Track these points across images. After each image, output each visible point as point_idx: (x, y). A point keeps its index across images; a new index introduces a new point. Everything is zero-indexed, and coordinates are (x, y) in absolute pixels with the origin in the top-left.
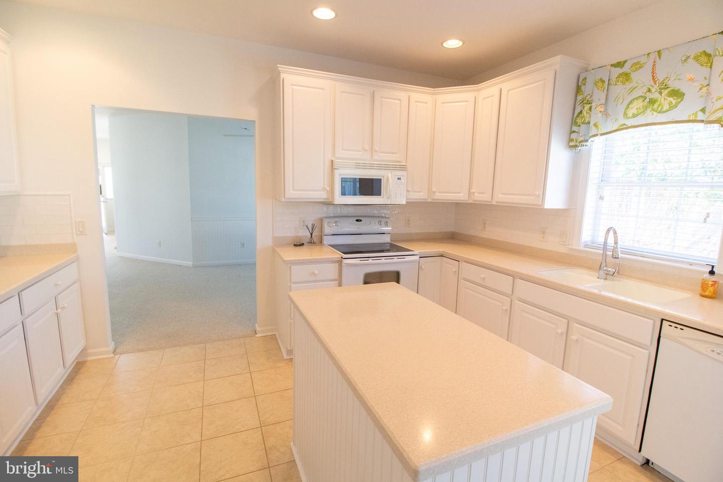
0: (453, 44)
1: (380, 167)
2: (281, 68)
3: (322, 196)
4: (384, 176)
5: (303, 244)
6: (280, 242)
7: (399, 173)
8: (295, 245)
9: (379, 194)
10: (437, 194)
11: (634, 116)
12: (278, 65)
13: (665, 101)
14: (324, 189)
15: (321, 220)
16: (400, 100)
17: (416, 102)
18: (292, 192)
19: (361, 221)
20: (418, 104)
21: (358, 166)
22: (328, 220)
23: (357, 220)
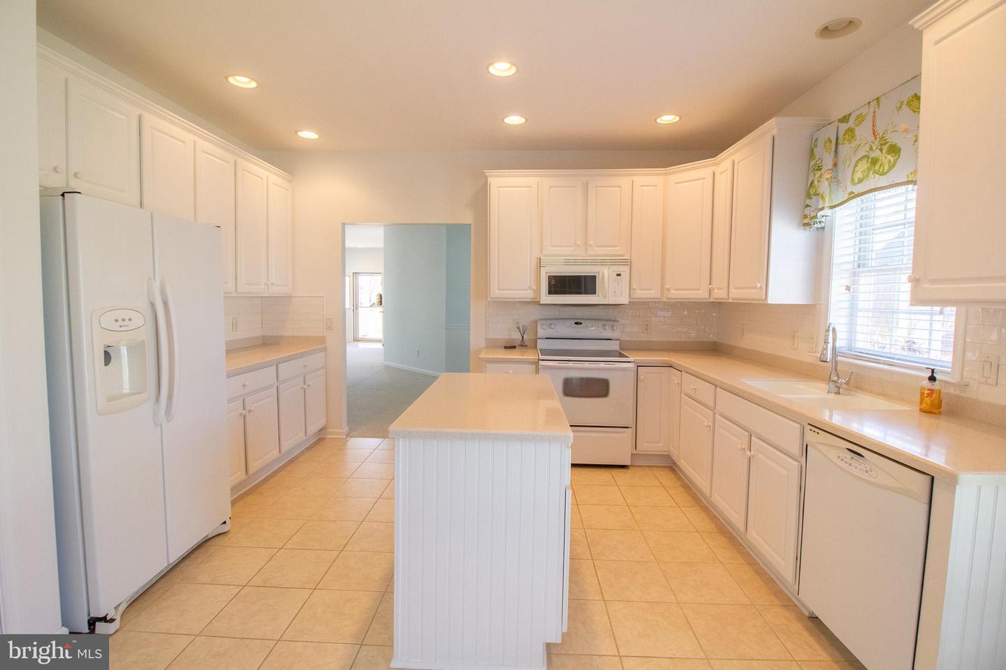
0: (668, 119)
1: (595, 263)
2: (488, 173)
3: (528, 295)
4: (599, 273)
5: (515, 347)
6: (491, 344)
7: (620, 269)
8: (506, 347)
9: (594, 293)
10: (672, 291)
11: (860, 181)
12: (485, 171)
13: (887, 158)
14: (530, 288)
15: (536, 322)
16: (620, 187)
17: (641, 186)
18: (497, 292)
19: (581, 323)
20: (643, 188)
21: (567, 263)
22: (543, 322)
23: (576, 323)
